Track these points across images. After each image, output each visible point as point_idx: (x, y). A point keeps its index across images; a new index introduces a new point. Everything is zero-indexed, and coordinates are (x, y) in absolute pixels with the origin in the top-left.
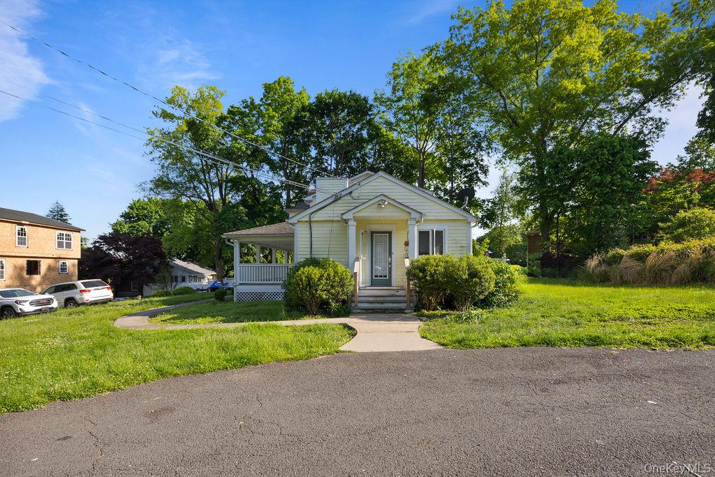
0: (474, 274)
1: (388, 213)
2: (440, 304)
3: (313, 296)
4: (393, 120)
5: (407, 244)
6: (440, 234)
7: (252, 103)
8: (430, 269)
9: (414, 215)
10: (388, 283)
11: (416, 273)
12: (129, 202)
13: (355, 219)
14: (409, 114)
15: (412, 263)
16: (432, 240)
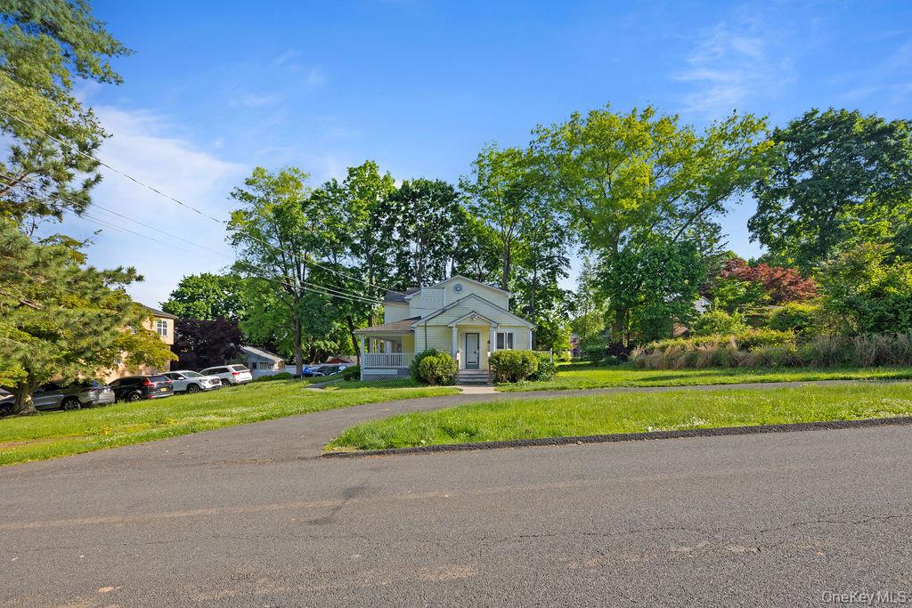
0: (525, 361)
1: (477, 322)
2: (508, 379)
3: (433, 373)
4: (477, 205)
5: (489, 342)
6: (510, 335)
7: (335, 186)
8: (502, 358)
9: (493, 324)
10: (477, 367)
11: (494, 360)
12: (180, 279)
13: (457, 326)
14: (495, 201)
15: (492, 354)
16: (505, 339)
